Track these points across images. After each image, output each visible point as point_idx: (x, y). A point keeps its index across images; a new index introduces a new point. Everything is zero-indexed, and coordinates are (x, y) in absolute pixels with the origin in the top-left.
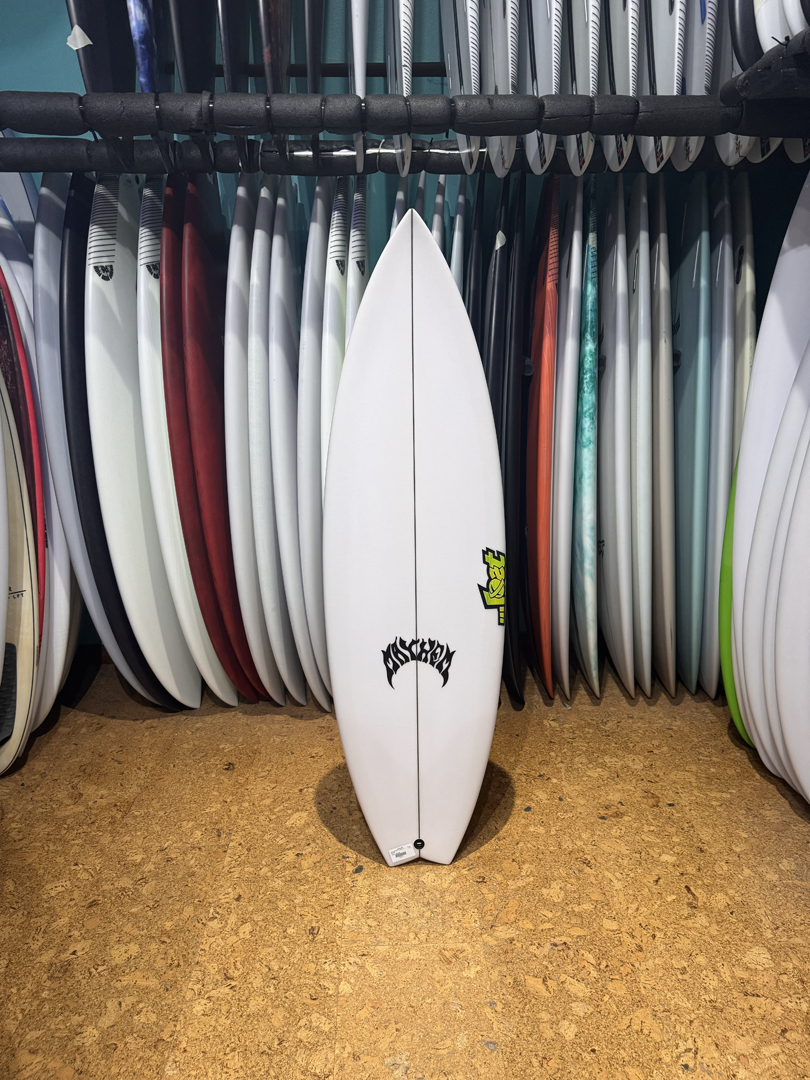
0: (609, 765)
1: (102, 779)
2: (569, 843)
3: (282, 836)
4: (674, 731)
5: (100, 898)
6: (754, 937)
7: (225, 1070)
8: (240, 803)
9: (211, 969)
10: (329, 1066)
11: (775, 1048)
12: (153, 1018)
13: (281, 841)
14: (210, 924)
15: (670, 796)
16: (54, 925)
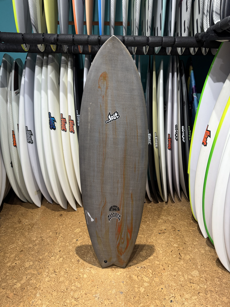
0: (163, 219)
1: (27, 217)
2: (150, 240)
3: (73, 235)
4: (183, 210)
5: (24, 249)
6: (195, 268)
7: (52, 296)
8: (63, 225)
9: (51, 269)
10: (79, 296)
11: (196, 297)
12: (35, 281)
13: (73, 236)
14: (52, 257)
15: (179, 228)
16: (11, 256)
